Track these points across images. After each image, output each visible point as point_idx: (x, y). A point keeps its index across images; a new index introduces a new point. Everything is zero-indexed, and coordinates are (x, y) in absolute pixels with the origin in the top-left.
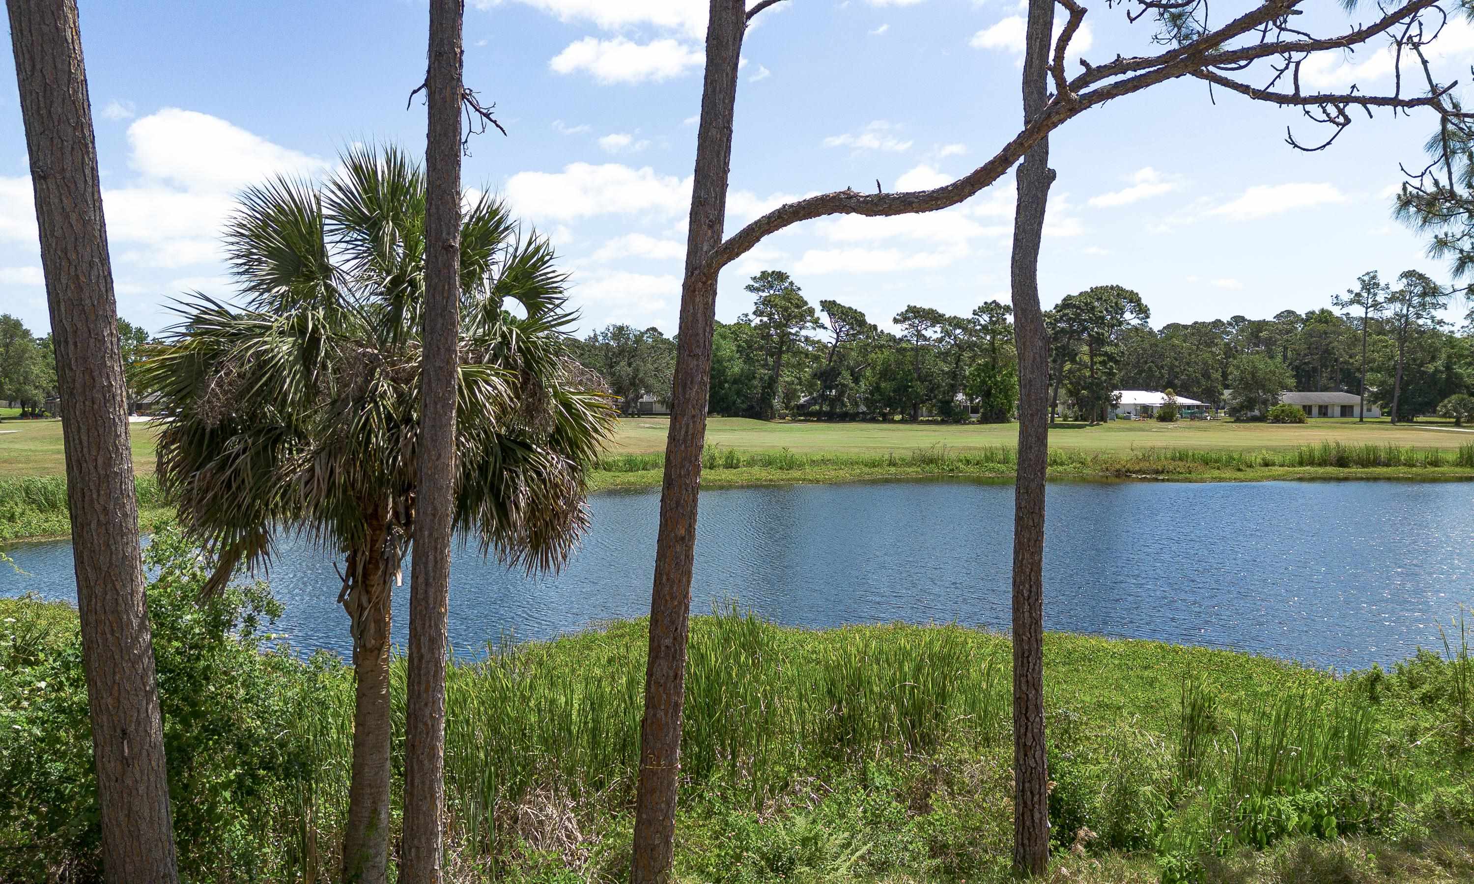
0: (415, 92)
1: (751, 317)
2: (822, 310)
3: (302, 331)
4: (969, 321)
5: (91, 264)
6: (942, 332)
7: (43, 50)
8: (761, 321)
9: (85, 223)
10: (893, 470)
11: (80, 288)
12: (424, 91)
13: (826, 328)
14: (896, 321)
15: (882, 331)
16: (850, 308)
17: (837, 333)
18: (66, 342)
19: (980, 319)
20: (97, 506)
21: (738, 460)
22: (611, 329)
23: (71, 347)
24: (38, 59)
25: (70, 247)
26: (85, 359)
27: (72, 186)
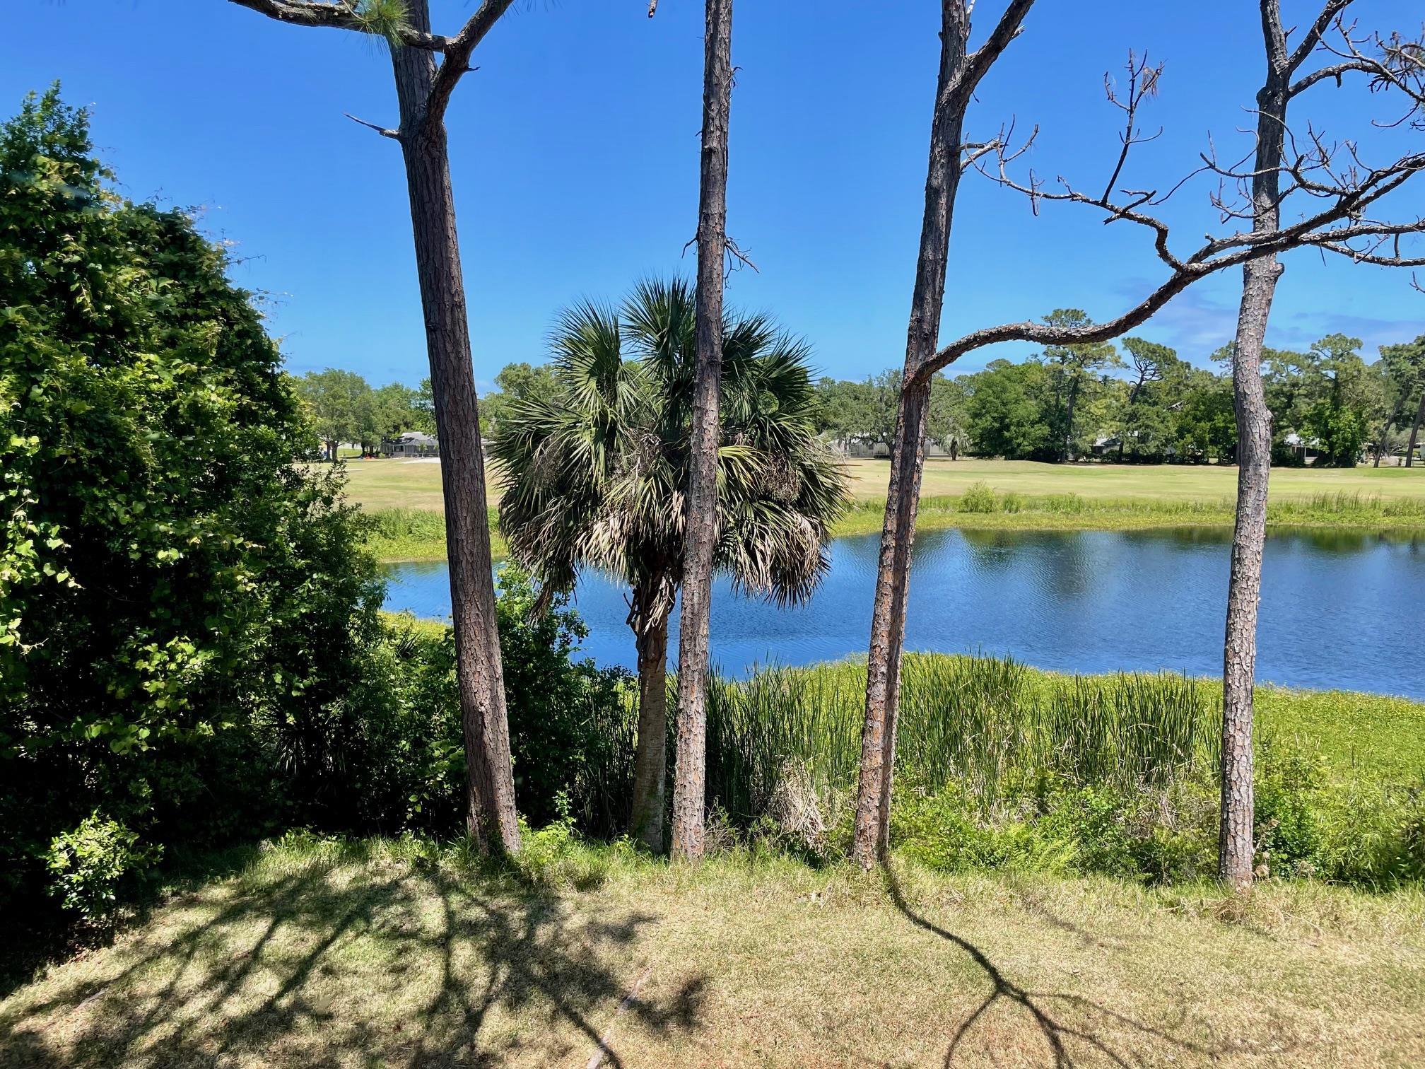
0: (688, 245)
1: (1041, 357)
2: (1125, 349)
3: (604, 423)
4: (1307, 357)
5: (464, 386)
6: (1271, 369)
7: (434, 246)
8: (1052, 361)
9: (459, 359)
10: (1197, 517)
11: (456, 403)
12: (695, 243)
13: (1128, 367)
14: (1214, 358)
15: (1197, 369)
16: (1159, 346)
17: (1142, 372)
18: (448, 440)
19: (1320, 353)
20: (466, 551)
21: (1019, 503)
22: (887, 373)
23: (451, 443)
24: (431, 253)
25: (451, 376)
26: (459, 452)
27: (451, 335)
